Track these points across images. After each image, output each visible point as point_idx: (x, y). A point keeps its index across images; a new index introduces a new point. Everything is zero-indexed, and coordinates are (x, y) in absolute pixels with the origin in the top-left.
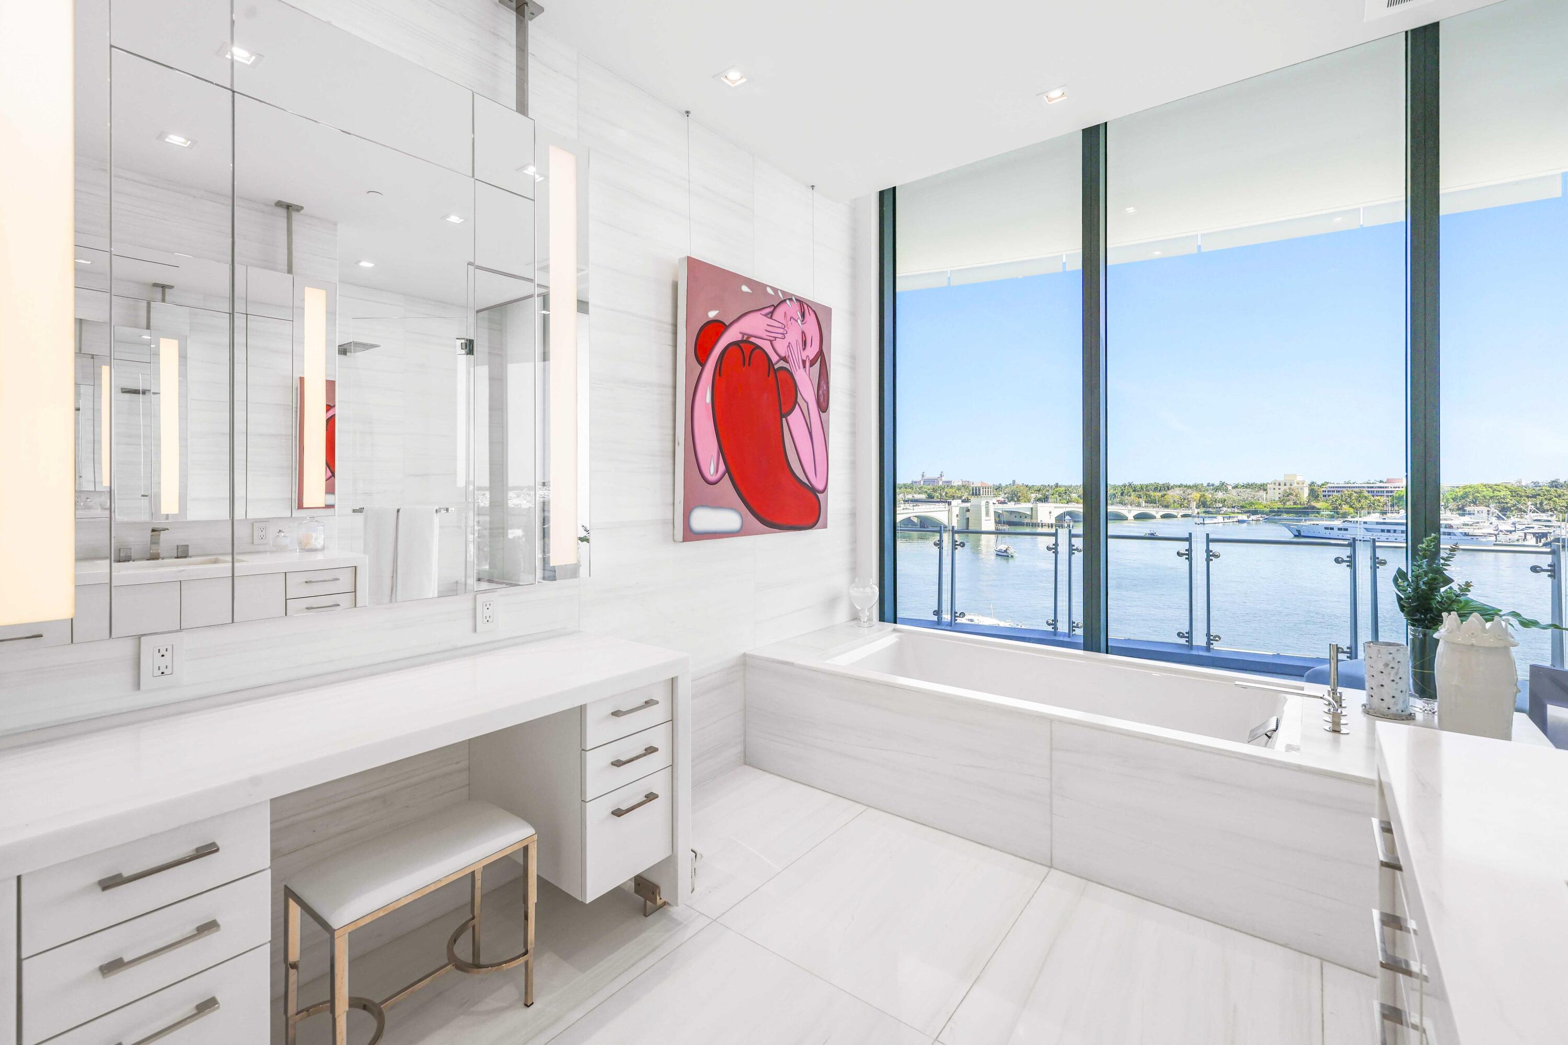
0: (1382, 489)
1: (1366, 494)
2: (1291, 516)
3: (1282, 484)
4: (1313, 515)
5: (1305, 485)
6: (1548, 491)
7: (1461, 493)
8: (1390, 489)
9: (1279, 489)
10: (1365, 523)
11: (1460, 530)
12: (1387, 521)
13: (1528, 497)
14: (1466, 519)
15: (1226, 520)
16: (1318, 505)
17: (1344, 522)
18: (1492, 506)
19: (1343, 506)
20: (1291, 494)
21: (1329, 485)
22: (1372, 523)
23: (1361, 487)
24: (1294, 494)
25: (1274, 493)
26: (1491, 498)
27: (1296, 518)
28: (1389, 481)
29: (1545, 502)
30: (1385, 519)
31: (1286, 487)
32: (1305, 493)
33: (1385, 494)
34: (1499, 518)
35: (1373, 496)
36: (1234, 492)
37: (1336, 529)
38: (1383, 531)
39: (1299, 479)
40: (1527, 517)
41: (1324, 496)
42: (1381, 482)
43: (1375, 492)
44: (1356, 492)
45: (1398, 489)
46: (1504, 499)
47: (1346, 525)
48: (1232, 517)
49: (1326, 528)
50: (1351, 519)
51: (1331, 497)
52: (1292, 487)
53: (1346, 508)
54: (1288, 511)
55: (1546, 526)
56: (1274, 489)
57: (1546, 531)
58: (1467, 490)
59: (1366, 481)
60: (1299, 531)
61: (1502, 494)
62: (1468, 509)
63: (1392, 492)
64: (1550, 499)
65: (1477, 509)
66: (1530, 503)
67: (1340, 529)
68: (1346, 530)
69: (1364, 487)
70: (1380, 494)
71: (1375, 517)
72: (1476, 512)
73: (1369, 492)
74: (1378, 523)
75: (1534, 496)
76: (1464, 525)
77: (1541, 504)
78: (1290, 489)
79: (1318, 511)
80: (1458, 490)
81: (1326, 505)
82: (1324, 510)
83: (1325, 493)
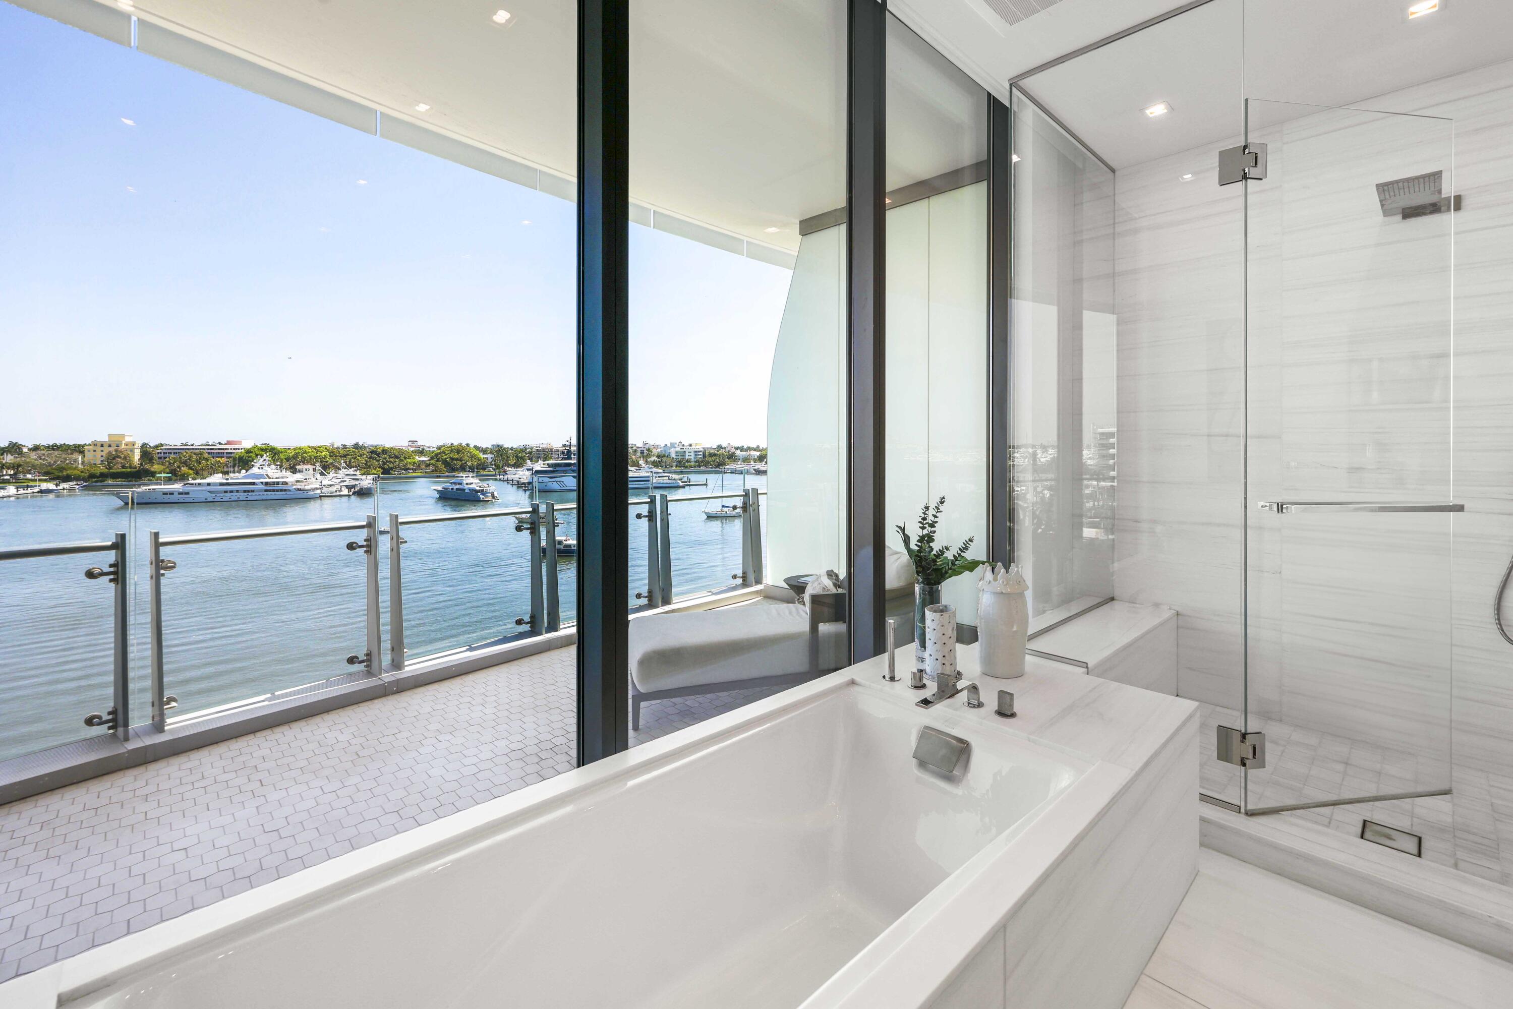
0: (223, 451)
1: (206, 456)
2: (119, 482)
3: (106, 445)
4: (146, 479)
5: (136, 447)
6: (353, 452)
7: (293, 454)
8: (230, 451)
9: (102, 451)
10: (209, 484)
11: (294, 487)
12: (230, 481)
13: (341, 456)
14: (298, 476)
15: (21, 491)
16: (156, 467)
17: (185, 485)
18: (317, 464)
19: (182, 468)
20: (119, 457)
21: (165, 447)
22: (215, 484)
23: (201, 449)
24: (122, 456)
25: (95, 456)
26: (316, 457)
27: (124, 483)
28: (229, 443)
29: (353, 460)
30: (228, 479)
31: (111, 449)
32: (137, 456)
33: (225, 455)
34: (322, 474)
35: (213, 458)
36: (33, 455)
37: (176, 493)
38: (226, 492)
39: (128, 439)
40: (340, 472)
41: (160, 458)
42: (220, 443)
43: (215, 454)
44: (195, 454)
45: (237, 451)
46: (324, 458)
47: (188, 488)
48: (32, 487)
49: (165, 494)
50: (191, 481)
51: (167, 459)
52: (120, 449)
53: (184, 469)
54: (115, 476)
55: (353, 479)
56: (95, 451)
57: (354, 484)
58: (297, 451)
59: (205, 442)
61: (323, 454)
63: (231, 453)
64: (355, 458)
65: (305, 467)
66: (342, 461)
67: (181, 493)
68: (188, 493)
69: (203, 449)
70: (220, 455)
71: (218, 478)
72: (304, 470)
73: (209, 453)
74: (221, 484)
75: (345, 456)
76: (297, 481)
77: (350, 462)
78: (116, 451)
79: (153, 474)
80: (290, 451)
81: (162, 467)
82: (160, 473)
83: (160, 455)
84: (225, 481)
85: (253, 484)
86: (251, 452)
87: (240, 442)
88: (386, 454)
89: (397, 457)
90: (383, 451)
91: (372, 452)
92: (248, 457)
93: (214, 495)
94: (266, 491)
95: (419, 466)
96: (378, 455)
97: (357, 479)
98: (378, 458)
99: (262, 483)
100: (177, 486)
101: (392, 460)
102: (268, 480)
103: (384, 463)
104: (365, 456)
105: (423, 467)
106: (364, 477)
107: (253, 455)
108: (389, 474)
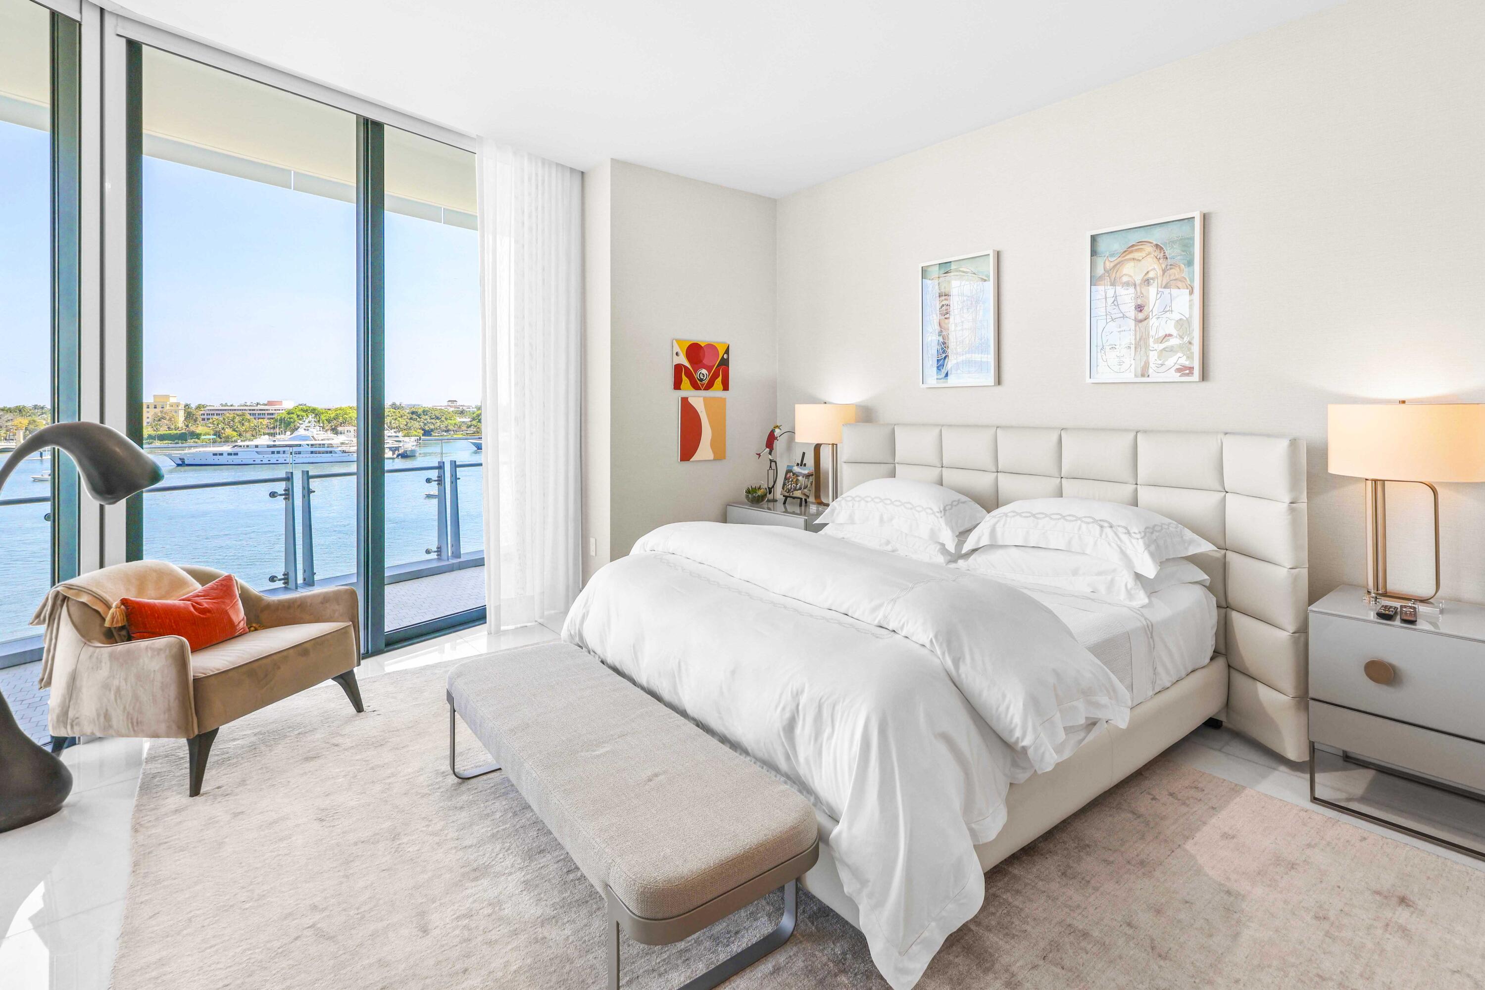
0: (264, 412)
1: (248, 417)
2: (165, 443)
3: (152, 407)
4: (192, 441)
5: (180, 408)
6: (394, 412)
7: (334, 415)
8: (270, 412)
9: (148, 412)
10: (257, 446)
11: (340, 449)
12: (277, 443)
14: (342, 438)
16: (200, 429)
17: (234, 447)
19: (226, 430)
20: (163, 418)
21: (208, 408)
22: (262, 446)
23: (243, 410)
24: (168, 418)
27: (171, 445)
28: (270, 403)
29: (393, 421)
30: (275, 441)
31: (156, 410)
32: (181, 417)
33: (267, 416)
35: (255, 419)
37: (225, 455)
38: (273, 453)
39: (173, 400)
41: (203, 419)
42: (260, 404)
43: (257, 415)
44: (238, 415)
45: (278, 412)
47: (236, 450)
49: (215, 454)
51: (211, 421)
52: (165, 410)
53: (228, 431)
54: (162, 438)
57: (397, 446)
58: (338, 412)
59: (243, 403)
60: (182, 460)
62: (340, 429)
63: (272, 414)
64: (395, 419)
65: (346, 428)
67: (229, 454)
68: (236, 454)
69: (245, 410)
70: (262, 416)
71: (265, 440)
72: (346, 432)
73: (250, 414)
74: (269, 446)
76: (342, 443)
77: (390, 423)
78: (162, 412)
79: (198, 436)
80: (329, 412)
81: (206, 430)
82: (205, 435)
83: (203, 417)
84: (272, 443)
85: (300, 445)
86: (293, 413)
87: (280, 403)
88: (427, 414)
89: (438, 418)
90: (424, 411)
91: (413, 413)
92: (290, 418)
93: (261, 456)
94: (312, 452)
95: (460, 427)
96: (419, 416)
97: (400, 441)
98: (418, 419)
99: (308, 445)
100: (226, 448)
101: (433, 421)
102: (313, 442)
103: (425, 424)
104: (405, 417)
105: (464, 428)
106: (407, 439)
107: (295, 416)
108: (431, 435)
